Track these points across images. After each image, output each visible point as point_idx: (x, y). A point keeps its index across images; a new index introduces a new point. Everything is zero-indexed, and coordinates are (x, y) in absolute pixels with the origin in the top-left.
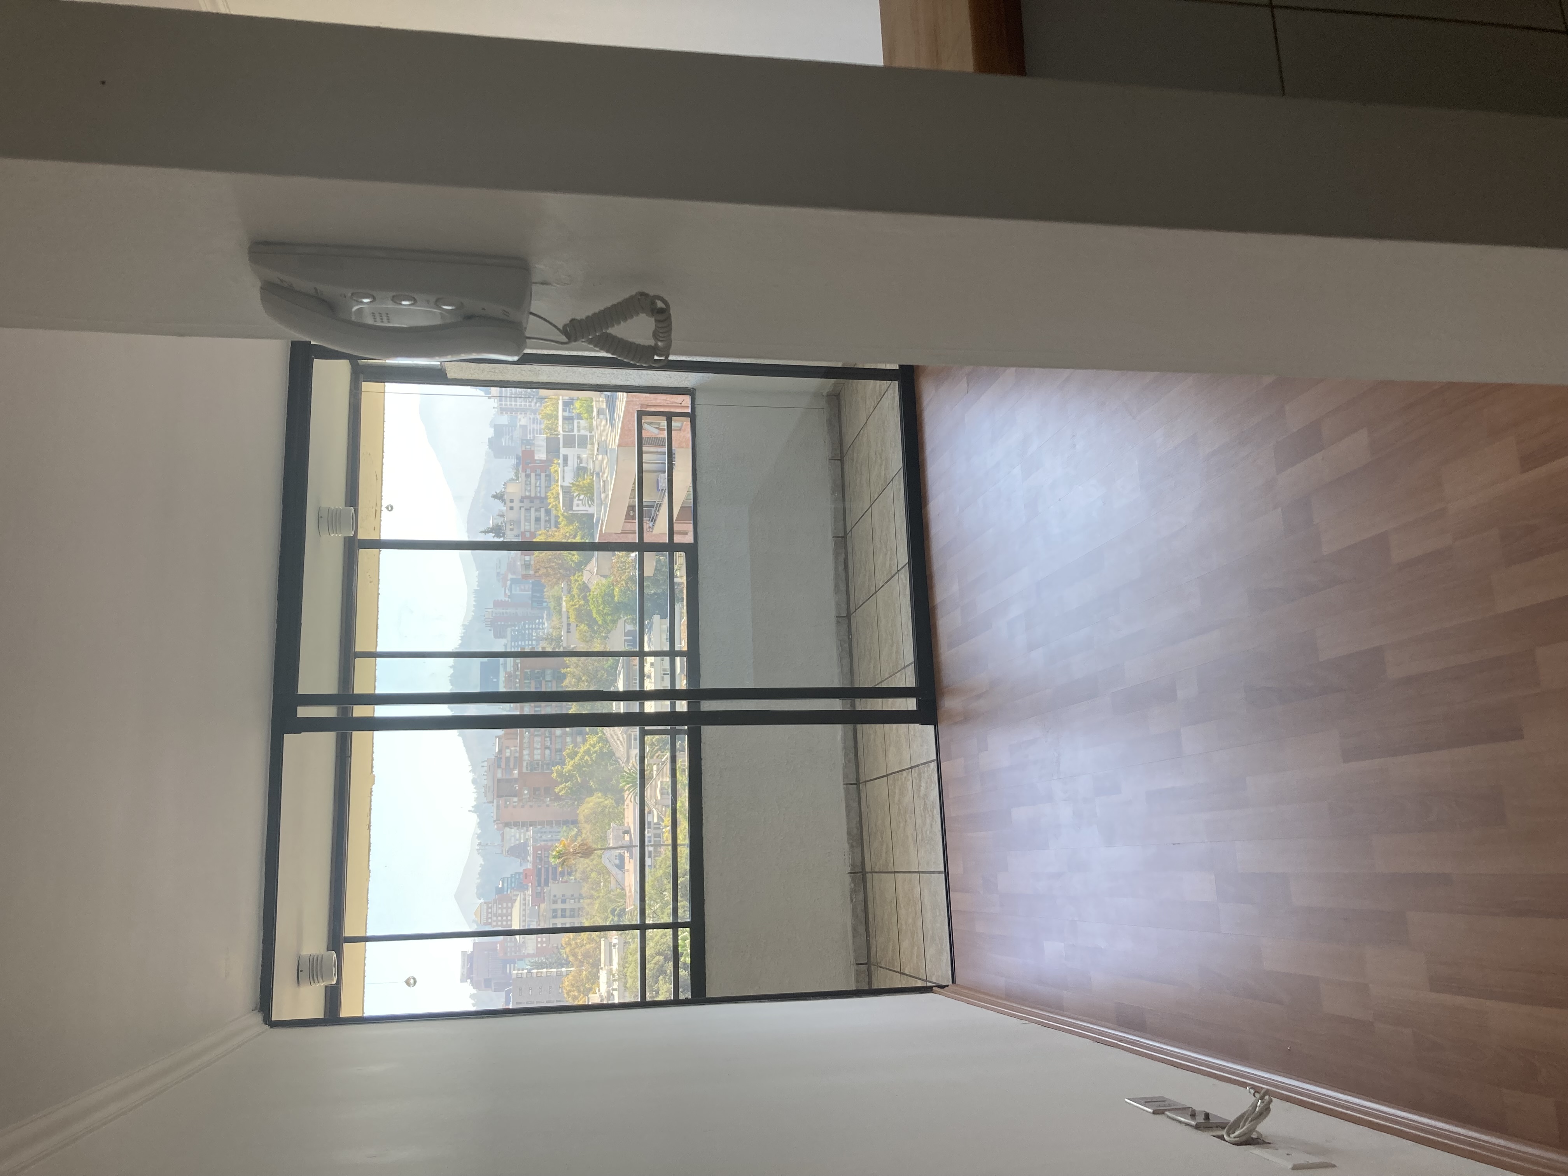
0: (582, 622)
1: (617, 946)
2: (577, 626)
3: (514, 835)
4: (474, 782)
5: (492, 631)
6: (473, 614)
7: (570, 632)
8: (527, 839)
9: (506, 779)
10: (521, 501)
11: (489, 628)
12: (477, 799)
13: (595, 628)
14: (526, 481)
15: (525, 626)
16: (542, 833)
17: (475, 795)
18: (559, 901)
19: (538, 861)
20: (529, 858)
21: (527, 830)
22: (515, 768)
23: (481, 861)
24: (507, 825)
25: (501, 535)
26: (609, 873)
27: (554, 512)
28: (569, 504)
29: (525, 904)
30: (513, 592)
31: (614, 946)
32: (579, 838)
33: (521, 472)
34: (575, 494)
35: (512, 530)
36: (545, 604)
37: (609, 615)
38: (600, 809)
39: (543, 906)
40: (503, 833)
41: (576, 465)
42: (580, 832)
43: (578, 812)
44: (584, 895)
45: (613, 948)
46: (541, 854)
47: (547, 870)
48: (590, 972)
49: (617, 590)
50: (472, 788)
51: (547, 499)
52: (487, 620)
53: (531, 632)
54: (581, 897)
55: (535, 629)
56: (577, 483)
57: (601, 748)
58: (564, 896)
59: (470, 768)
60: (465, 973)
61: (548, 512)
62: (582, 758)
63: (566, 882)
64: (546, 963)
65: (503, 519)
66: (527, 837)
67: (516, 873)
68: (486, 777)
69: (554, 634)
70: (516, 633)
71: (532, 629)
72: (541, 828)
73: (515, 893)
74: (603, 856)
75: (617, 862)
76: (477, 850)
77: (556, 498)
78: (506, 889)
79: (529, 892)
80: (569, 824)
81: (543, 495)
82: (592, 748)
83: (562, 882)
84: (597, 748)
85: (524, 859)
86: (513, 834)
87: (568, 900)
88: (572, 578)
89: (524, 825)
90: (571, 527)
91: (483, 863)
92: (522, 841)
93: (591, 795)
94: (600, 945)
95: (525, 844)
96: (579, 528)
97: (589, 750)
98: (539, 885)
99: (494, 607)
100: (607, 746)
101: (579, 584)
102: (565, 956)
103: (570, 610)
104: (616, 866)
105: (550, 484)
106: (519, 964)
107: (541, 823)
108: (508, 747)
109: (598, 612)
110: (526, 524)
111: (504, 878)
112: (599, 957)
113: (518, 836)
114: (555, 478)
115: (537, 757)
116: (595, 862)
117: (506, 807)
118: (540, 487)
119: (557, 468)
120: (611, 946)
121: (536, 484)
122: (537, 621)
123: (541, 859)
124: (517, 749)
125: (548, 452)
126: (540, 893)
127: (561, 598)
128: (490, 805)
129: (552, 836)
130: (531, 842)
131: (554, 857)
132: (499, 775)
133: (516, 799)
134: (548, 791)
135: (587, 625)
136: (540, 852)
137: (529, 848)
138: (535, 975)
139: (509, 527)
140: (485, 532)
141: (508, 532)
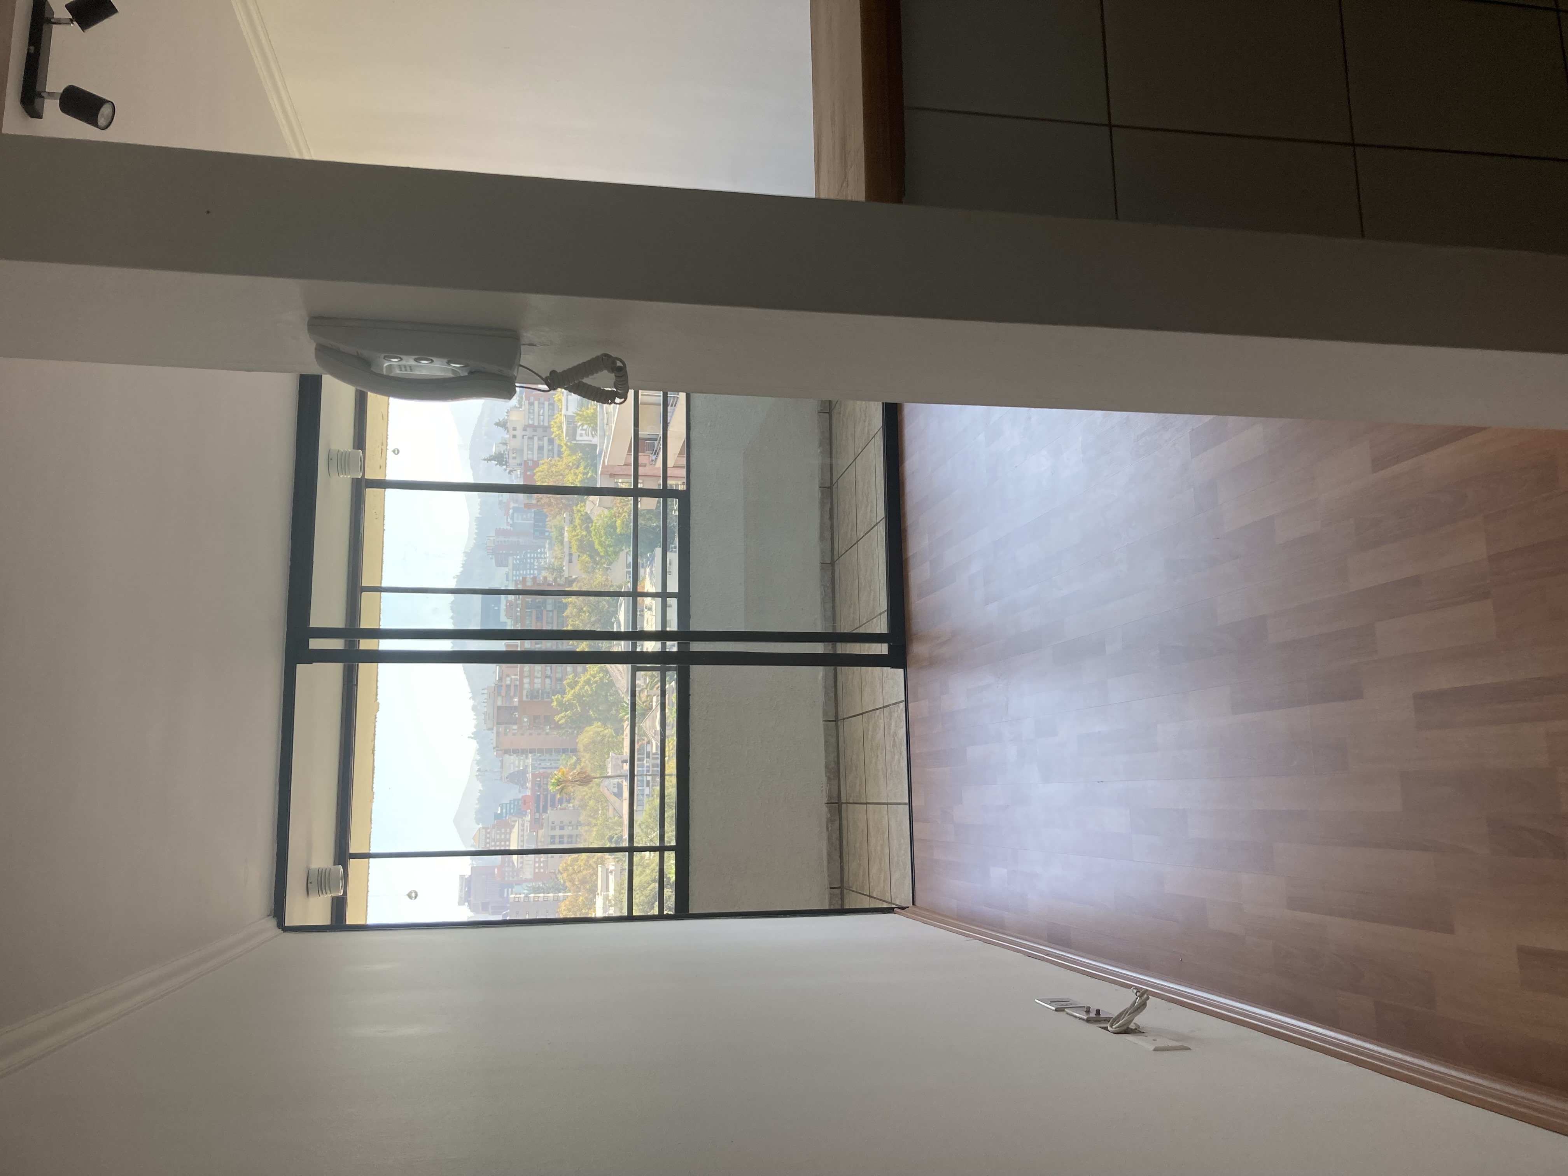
0: (584, 553)
1: (614, 873)
2: (579, 556)
3: (514, 763)
4: (474, 708)
5: (494, 560)
6: (475, 541)
7: (572, 562)
8: (526, 766)
9: (506, 707)
10: (525, 430)
11: (491, 556)
12: (476, 726)
13: (597, 559)
14: (529, 409)
15: (527, 556)
16: (541, 760)
17: (475, 722)
18: (558, 828)
19: (537, 788)
20: (528, 785)
21: (527, 758)
22: (515, 696)
23: (479, 787)
24: (507, 752)
25: (504, 463)
26: (607, 801)
27: (557, 442)
28: (572, 434)
29: (523, 830)
30: (515, 521)
31: (611, 872)
32: (578, 767)
33: (524, 400)
34: (579, 424)
35: (514, 458)
36: (547, 534)
37: (611, 546)
38: (599, 738)
39: (541, 832)
40: (502, 760)
42: (579, 761)
43: (578, 740)
44: (582, 822)
45: (609, 874)
46: (540, 781)
47: (546, 797)
48: (586, 898)
49: (620, 521)
50: (472, 715)
51: (551, 428)
52: (488, 548)
53: (532, 561)
54: (579, 824)
55: (538, 558)
56: (581, 413)
57: (601, 679)
58: (562, 822)
59: (471, 695)
60: (463, 896)
61: (551, 441)
62: (581, 689)
63: (565, 809)
64: (543, 888)
65: (506, 447)
66: (526, 764)
67: (515, 800)
68: (486, 704)
69: (556, 564)
70: (518, 562)
71: (534, 558)
72: (540, 756)
73: (514, 819)
74: (602, 785)
75: (615, 790)
76: (476, 776)
77: (559, 427)
78: (504, 815)
79: (528, 818)
80: (568, 752)
81: (546, 424)
82: (592, 679)
83: (561, 809)
84: (597, 678)
85: (523, 786)
86: (512, 761)
87: (566, 827)
88: (575, 508)
89: (524, 752)
90: (574, 457)
91: (482, 789)
92: (521, 768)
93: (591, 725)
94: (597, 871)
95: (524, 772)
96: (582, 458)
97: (589, 679)
98: (538, 811)
99: (496, 535)
100: (608, 677)
101: (582, 515)
102: (562, 881)
103: (572, 541)
104: (615, 794)
105: (554, 413)
106: (517, 888)
107: (541, 751)
108: (508, 676)
109: (600, 544)
110: (529, 452)
111: (502, 804)
112: (596, 883)
113: (517, 763)
114: (559, 406)
115: (537, 686)
116: (593, 790)
117: (506, 734)
118: (544, 416)
119: (561, 397)
120: (607, 872)
121: (539, 412)
122: (539, 550)
123: (540, 786)
124: (518, 677)
126: (539, 819)
127: (563, 528)
128: (490, 732)
129: (551, 764)
130: (530, 769)
131: (553, 784)
132: (499, 703)
133: (515, 727)
134: (548, 720)
135: (589, 555)
136: (538, 779)
137: (528, 775)
138: (532, 900)
139: (511, 455)
140: (488, 460)
141: (511, 461)
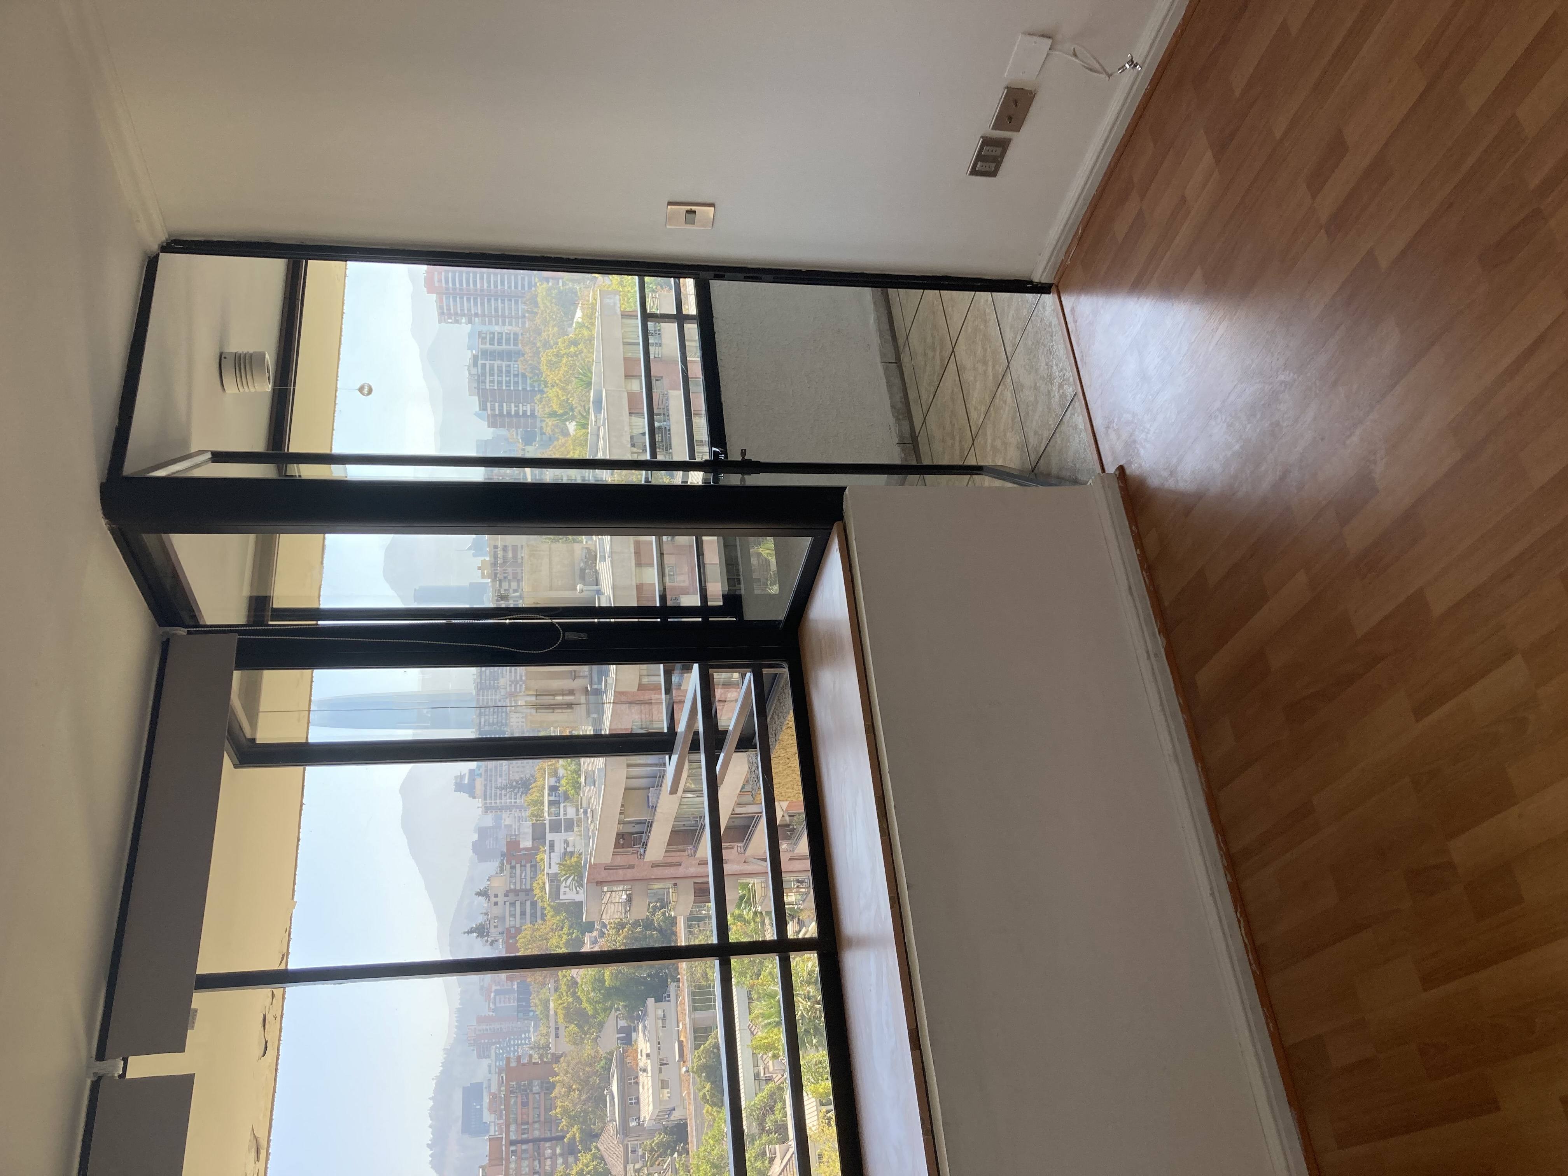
0: (571, 1022)
2: (566, 1027)
5: (475, 1052)
6: (455, 1036)
7: (558, 1037)
10: (506, 895)
11: (472, 1048)
13: (586, 1028)
14: (510, 873)
15: (510, 1042)
25: (485, 934)
27: (540, 904)
28: (556, 892)
30: (498, 1005)
33: (505, 864)
34: (562, 879)
35: (496, 927)
36: (531, 1013)
37: (600, 1003)
41: (562, 851)
49: (608, 973)
51: (533, 890)
52: (469, 1039)
53: (516, 1049)
55: (522, 1044)
56: (564, 863)
57: (595, 1167)
61: (534, 904)
65: (486, 916)
69: (541, 1043)
70: (501, 1051)
71: (518, 1042)
77: (542, 888)
81: (528, 887)
90: (558, 918)
96: (566, 918)
99: (477, 1023)
101: (568, 980)
103: (558, 1010)
105: (536, 875)
109: (589, 1001)
110: (511, 919)
114: (541, 867)
118: (526, 879)
119: (543, 856)
121: (521, 876)
122: (523, 1033)
125: (533, 839)
127: (548, 998)
135: (576, 1025)
139: (492, 924)
140: (468, 933)
141: (492, 930)
